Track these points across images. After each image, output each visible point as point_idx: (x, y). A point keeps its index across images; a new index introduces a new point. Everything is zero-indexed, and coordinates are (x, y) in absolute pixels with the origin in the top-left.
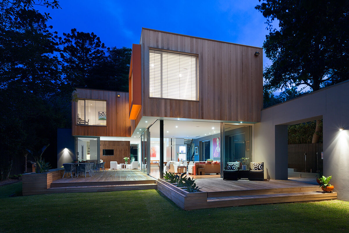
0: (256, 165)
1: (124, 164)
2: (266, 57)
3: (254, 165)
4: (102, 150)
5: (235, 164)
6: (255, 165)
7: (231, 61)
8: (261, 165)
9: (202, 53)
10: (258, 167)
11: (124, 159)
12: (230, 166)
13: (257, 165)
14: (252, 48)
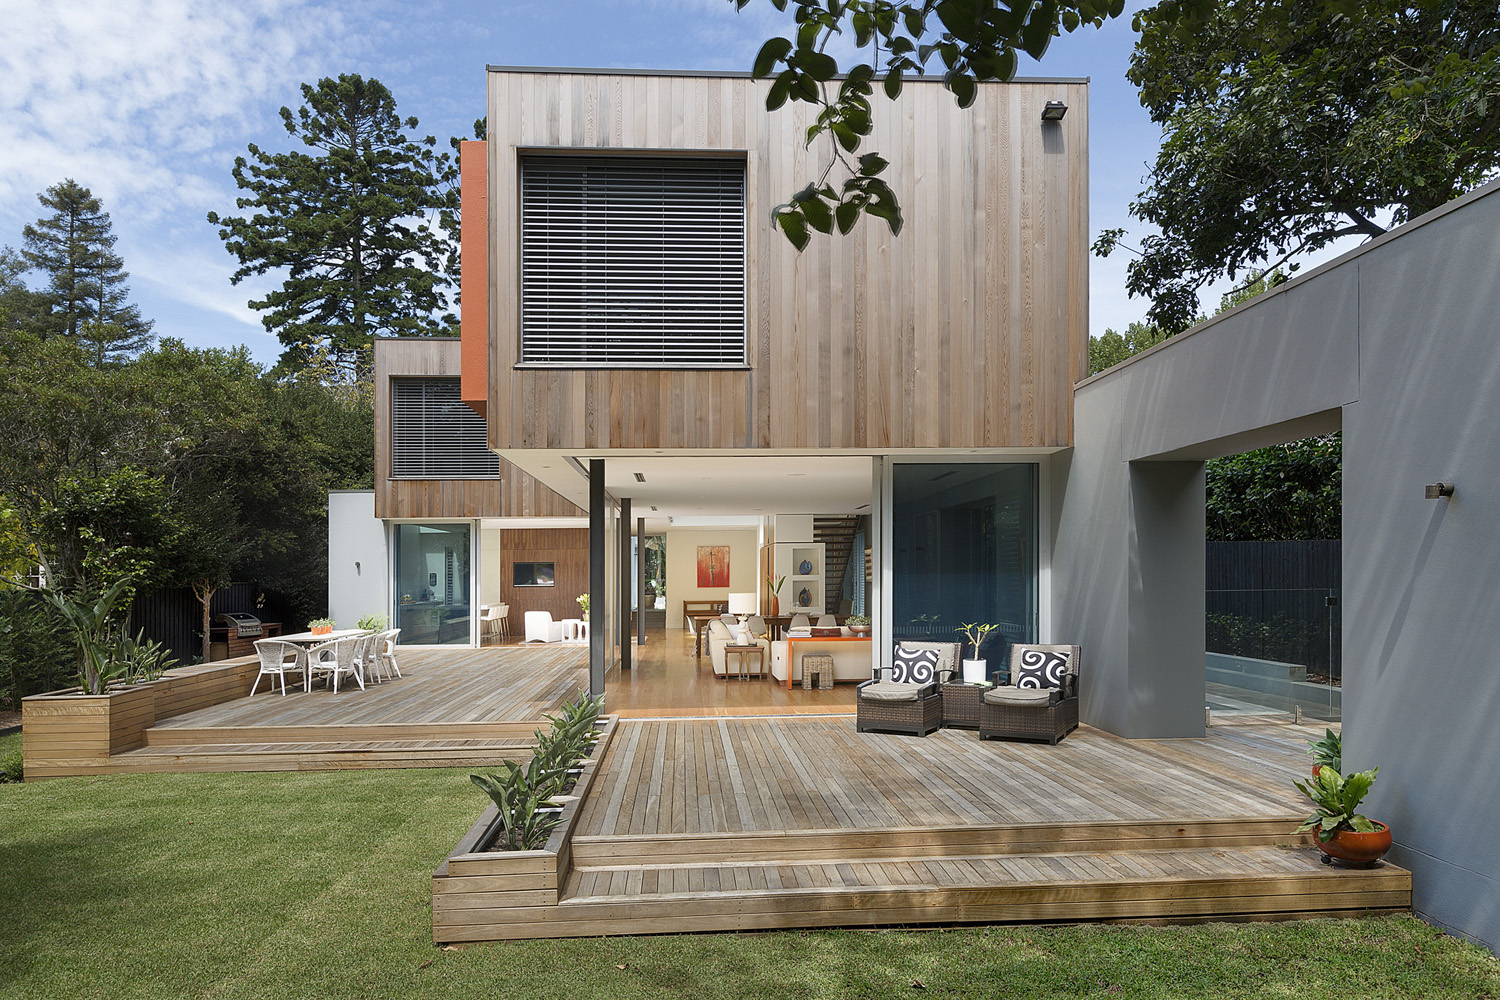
0: (1034, 659)
1: (578, 621)
2: (1153, 120)
3: (1024, 660)
4: (511, 565)
5: (929, 654)
6: (1027, 658)
7: (911, 164)
8: (1055, 662)
9: (765, 145)
10: (1044, 673)
11: (578, 600)
12: (906, 661)
13: (1039, 659)
14: (1029, 87)
